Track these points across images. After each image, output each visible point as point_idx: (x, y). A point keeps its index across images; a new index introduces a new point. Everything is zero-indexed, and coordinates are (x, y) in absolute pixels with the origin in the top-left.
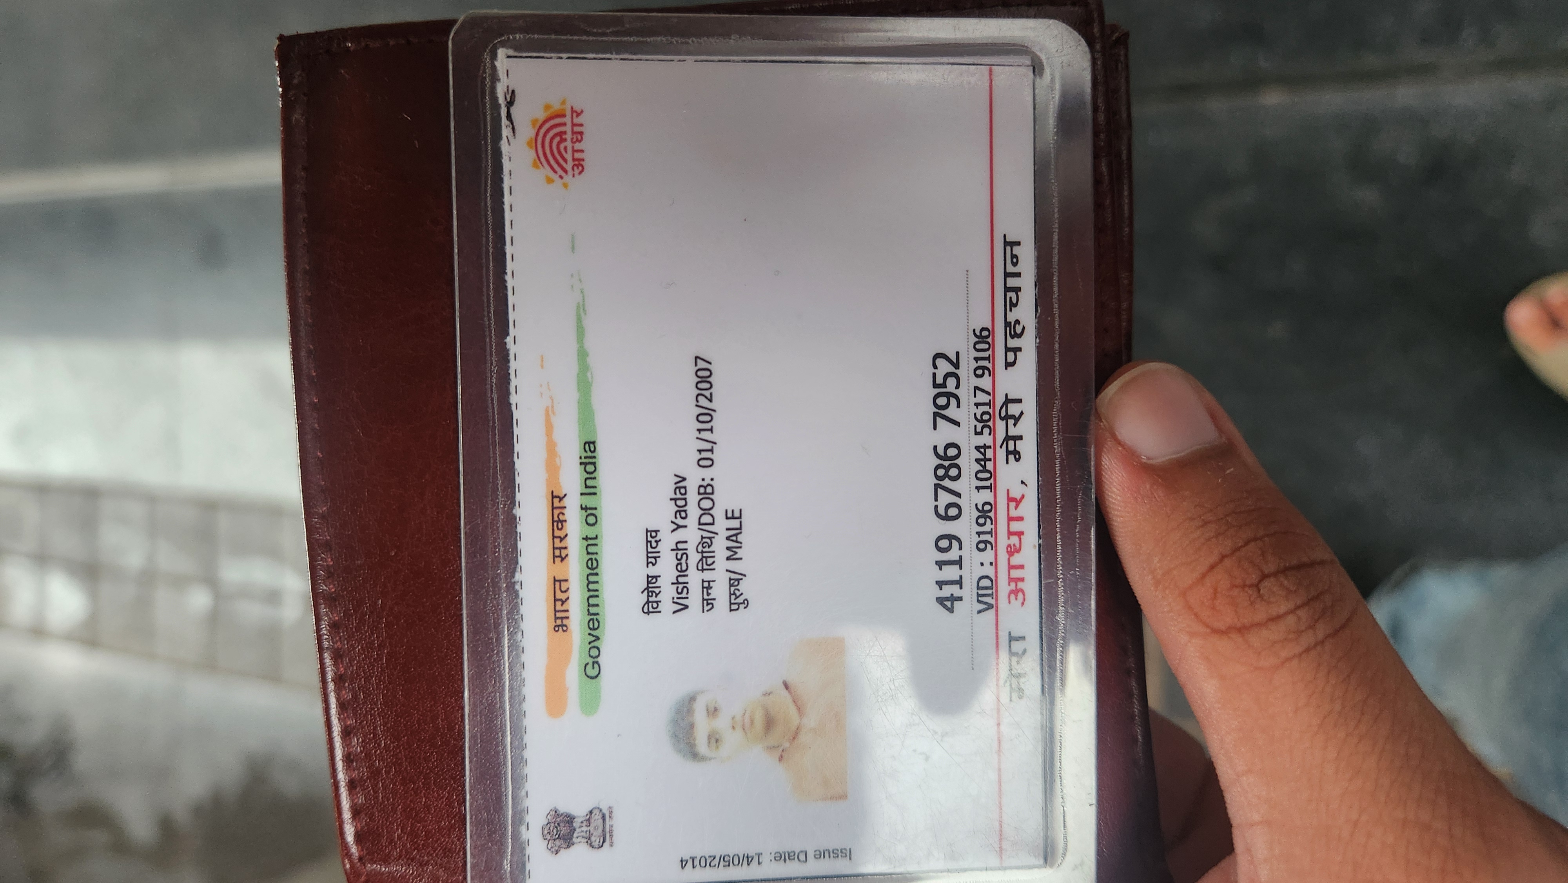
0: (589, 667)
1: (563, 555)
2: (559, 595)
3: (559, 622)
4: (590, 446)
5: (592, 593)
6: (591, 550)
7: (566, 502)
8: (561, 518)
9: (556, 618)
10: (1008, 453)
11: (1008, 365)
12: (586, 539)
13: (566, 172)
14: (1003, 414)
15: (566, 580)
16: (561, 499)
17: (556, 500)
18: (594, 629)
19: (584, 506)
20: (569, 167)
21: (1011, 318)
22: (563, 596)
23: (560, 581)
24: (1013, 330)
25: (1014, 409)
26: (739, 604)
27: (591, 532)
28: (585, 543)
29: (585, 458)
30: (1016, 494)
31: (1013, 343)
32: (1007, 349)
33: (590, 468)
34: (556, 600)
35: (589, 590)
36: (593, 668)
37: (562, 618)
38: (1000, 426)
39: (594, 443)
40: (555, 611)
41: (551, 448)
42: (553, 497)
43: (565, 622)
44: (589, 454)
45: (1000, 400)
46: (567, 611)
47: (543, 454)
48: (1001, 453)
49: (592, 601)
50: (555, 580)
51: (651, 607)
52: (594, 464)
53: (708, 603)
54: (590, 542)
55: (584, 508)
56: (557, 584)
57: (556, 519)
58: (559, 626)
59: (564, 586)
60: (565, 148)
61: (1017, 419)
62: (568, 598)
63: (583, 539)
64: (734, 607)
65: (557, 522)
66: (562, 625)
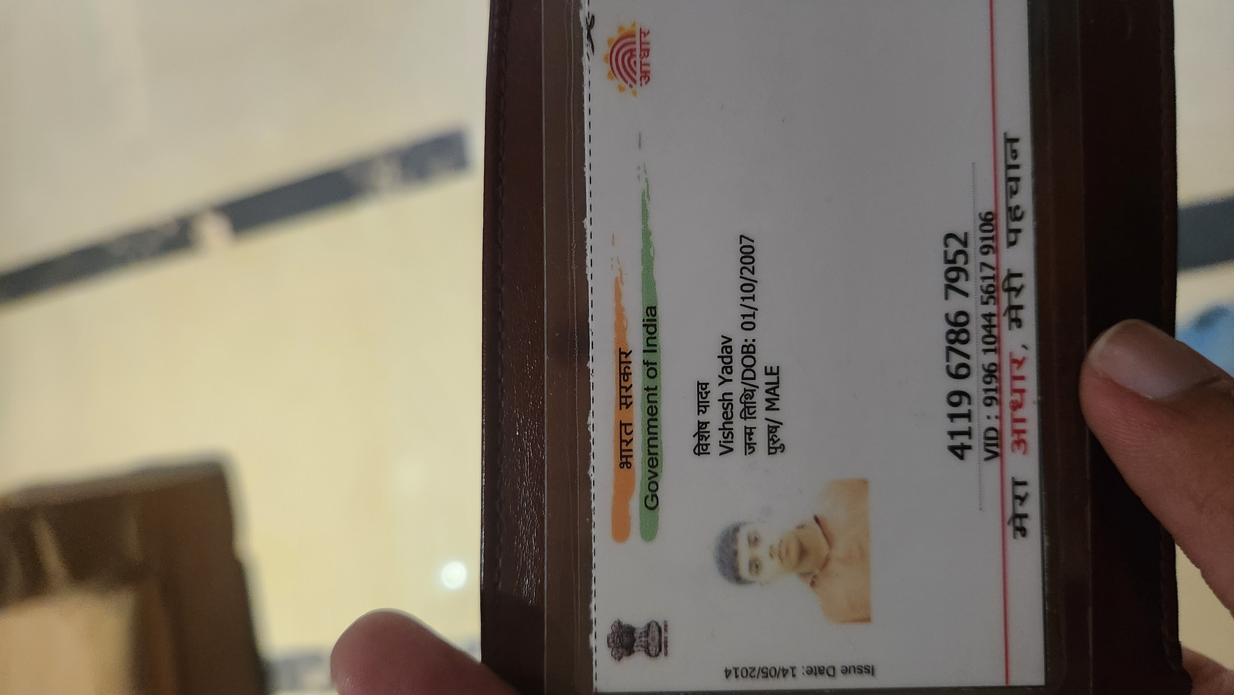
0: (649, 498)
1: (628, 403)
2: (625, 437)
3: (624, 460)
4: (651, 311)
5: (652, 436)
6: (651, 398)
7: (631, 357)
8: (627, 370)
9: (622, 457)
10: (1012, 320)
11: (1012, 244)
12: (647, 389)
13: (635, 82)
14: (1006, 286)
15: (631, 424)
16: (627, 355)
17: (623, 356)
18: (653, 466)
19: (646, 361)
20: (637, 77)
21: (1013, 202)
22: (628, 438)
23: (626, 425)
24: (1014, 214)
25: (1016, 282)
26: (776, 448)
27: (651, 384)
28: (647, 393)
29: (648, 320)
30: (1018, 356)
31: (1015, 225)
32: (1010, 231)
33: (652, 329)
34: (622, 441)
35: (649, 433)
36: (652, 500)
37: (627, 457)
38: (1004, 297)
39: (655, 308)
40: (621, 450)
41: (620, 311)
42: (621, 353)
43: (629, 460)
44: (651, 317)
45: (1003, 274)
46: (631, 450)
47: (611, 317)
48: (1005, 321)
49: (651, 442)
50: (621, 424)
51: (701, 449)
52: (655, 326)
53: (750, 447)
54: (651, 392)
55: (646, 363)
56: (623, 427)
57: (623, 371)
58: (623, 463)
59: (629, 429)
60: (635, 62)
61: (1018, 291)
62: (632, 440)
63: (645, 389)
64: (773, 451)
65: (624, 375)
66: (627, 463)
